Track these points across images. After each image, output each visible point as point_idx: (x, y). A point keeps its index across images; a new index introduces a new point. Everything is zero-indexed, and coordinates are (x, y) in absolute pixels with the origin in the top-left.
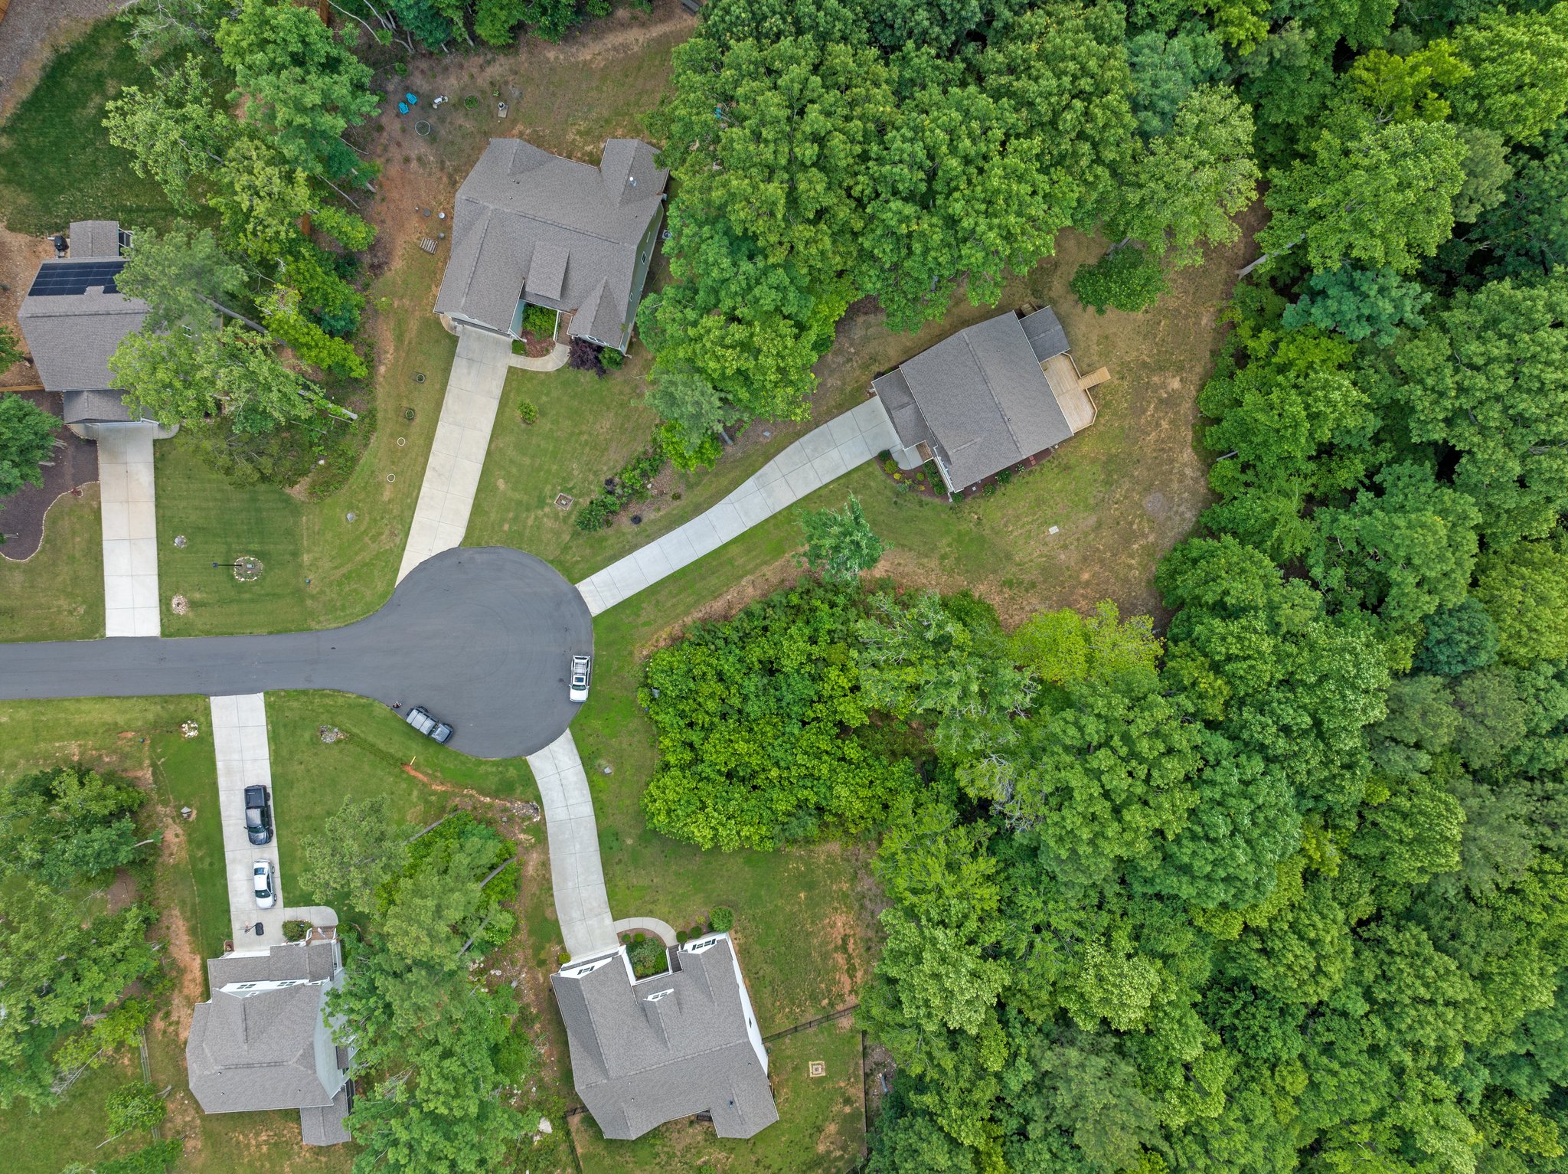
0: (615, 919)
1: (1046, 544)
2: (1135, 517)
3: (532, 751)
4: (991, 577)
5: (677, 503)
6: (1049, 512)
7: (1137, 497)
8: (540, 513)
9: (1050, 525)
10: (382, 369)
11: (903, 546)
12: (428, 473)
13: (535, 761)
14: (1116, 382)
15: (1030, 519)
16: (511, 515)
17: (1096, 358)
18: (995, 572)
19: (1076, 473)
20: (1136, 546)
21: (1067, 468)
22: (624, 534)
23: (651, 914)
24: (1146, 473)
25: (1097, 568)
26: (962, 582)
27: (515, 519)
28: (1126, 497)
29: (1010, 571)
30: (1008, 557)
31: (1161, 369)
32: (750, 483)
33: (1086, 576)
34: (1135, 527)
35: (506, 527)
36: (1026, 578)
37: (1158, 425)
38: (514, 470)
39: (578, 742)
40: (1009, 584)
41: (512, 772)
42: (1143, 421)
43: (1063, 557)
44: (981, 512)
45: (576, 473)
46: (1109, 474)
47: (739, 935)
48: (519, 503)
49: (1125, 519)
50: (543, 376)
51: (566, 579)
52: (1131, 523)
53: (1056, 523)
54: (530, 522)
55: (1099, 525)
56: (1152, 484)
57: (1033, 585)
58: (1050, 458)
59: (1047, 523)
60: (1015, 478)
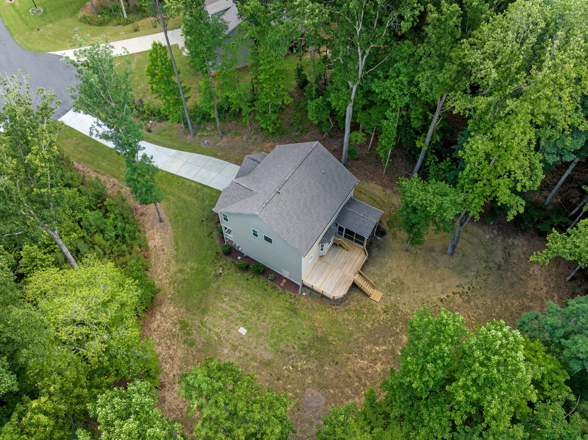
1: (228, 332)
2: (293, 390)
4: (183, 310)
5: (146, 132)
6: (254, 319)
7: (309, 381)
9: (244, 326)
10: (153, 18)
15: (241, 308)
18: (188, 310)
29: (194, 320)
36: (195, 335)
38: (127, 65)
40: (184, 325)
43: (226, 351)
46: (311, 347)
49: (285, 383)
53: (249, 329)
55: (267, 364)
56: (327, 387)
57: (192, 344)
58: (293, 295)
59: (244, 322)
60: (262, 279)
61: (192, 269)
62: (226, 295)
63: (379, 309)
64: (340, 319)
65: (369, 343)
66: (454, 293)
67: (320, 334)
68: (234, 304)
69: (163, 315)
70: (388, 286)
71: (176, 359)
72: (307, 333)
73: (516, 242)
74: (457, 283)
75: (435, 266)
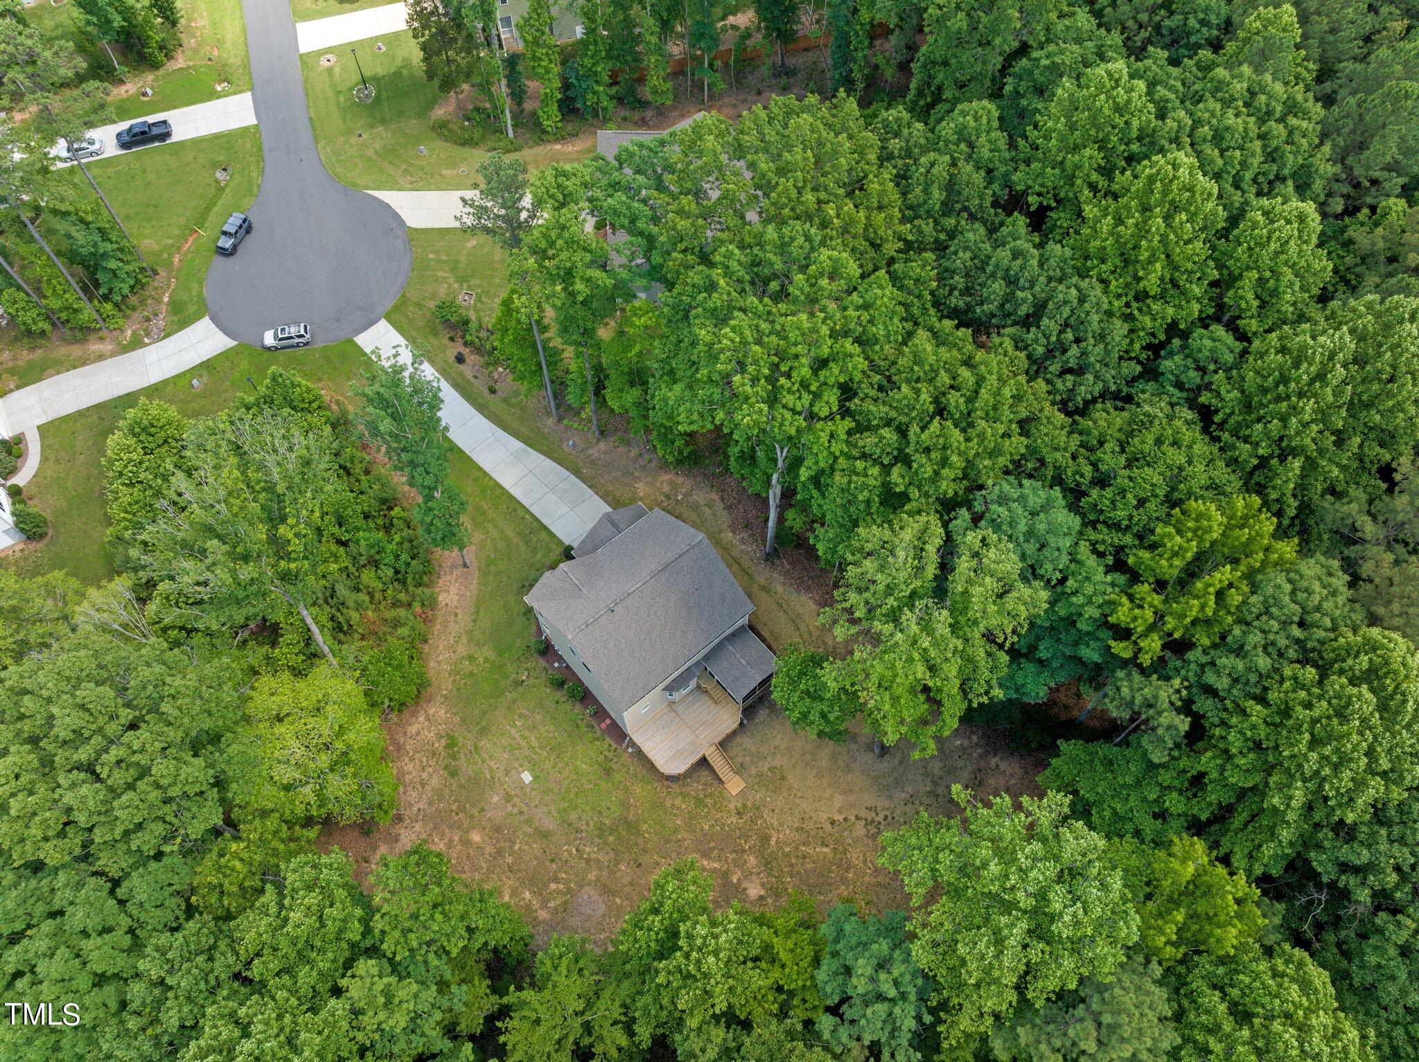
0: (38, 427)
1: (507, 772)
2: (567, 882)
3: (211, 319)
4: (457, 719)
5: (486, 392)
6: (548, 765)
7: (592, 877)
8: (451, 280)
9: (532, 771)
11: (478, 612)
13: (205, 324)
15: (534, 743)
16: (444, 258)
17: (753, 771)
18: (463, 721)
20: (527, 895)
21: (608, 772)
22: (442, 351)
25: (489, 849)
27: (440, 262)
28: (588, 861)
29: (466, 740)
30: (484, 731)
31: (767, 864)
32: (517, 444)
33: (476, 837)
34: (553, 886)
36: (462, 761)
38: (487, 250)
39: (225, 355)
40: (452, 743)
43: (495, 799)
44: (531, 681)
45: (496, 300)
46: (612, 831)
48: (457, 262)
49: (560, 869)
51: (388, 307)
52: (556, 880)
53: (535, 777)
54: (440, 274)
55: (544, 835)
56: (613, 893)
57: (454, 774)
58: (614, 746)
59: (533, 766)
60: (578, 708)
61: (486, 660)
62: (520, 716)
63: (732, 806)
64: (668, 804)
65: (697, 851)
66: (857, 818)
67: (631, 816)
68: (527, 733)
69: (428, 719)
70: (760, 775)
71: (428, 788)
72: (613, 808)
73: (1003, 766)
74: (870, 803)
75: (848, 765)
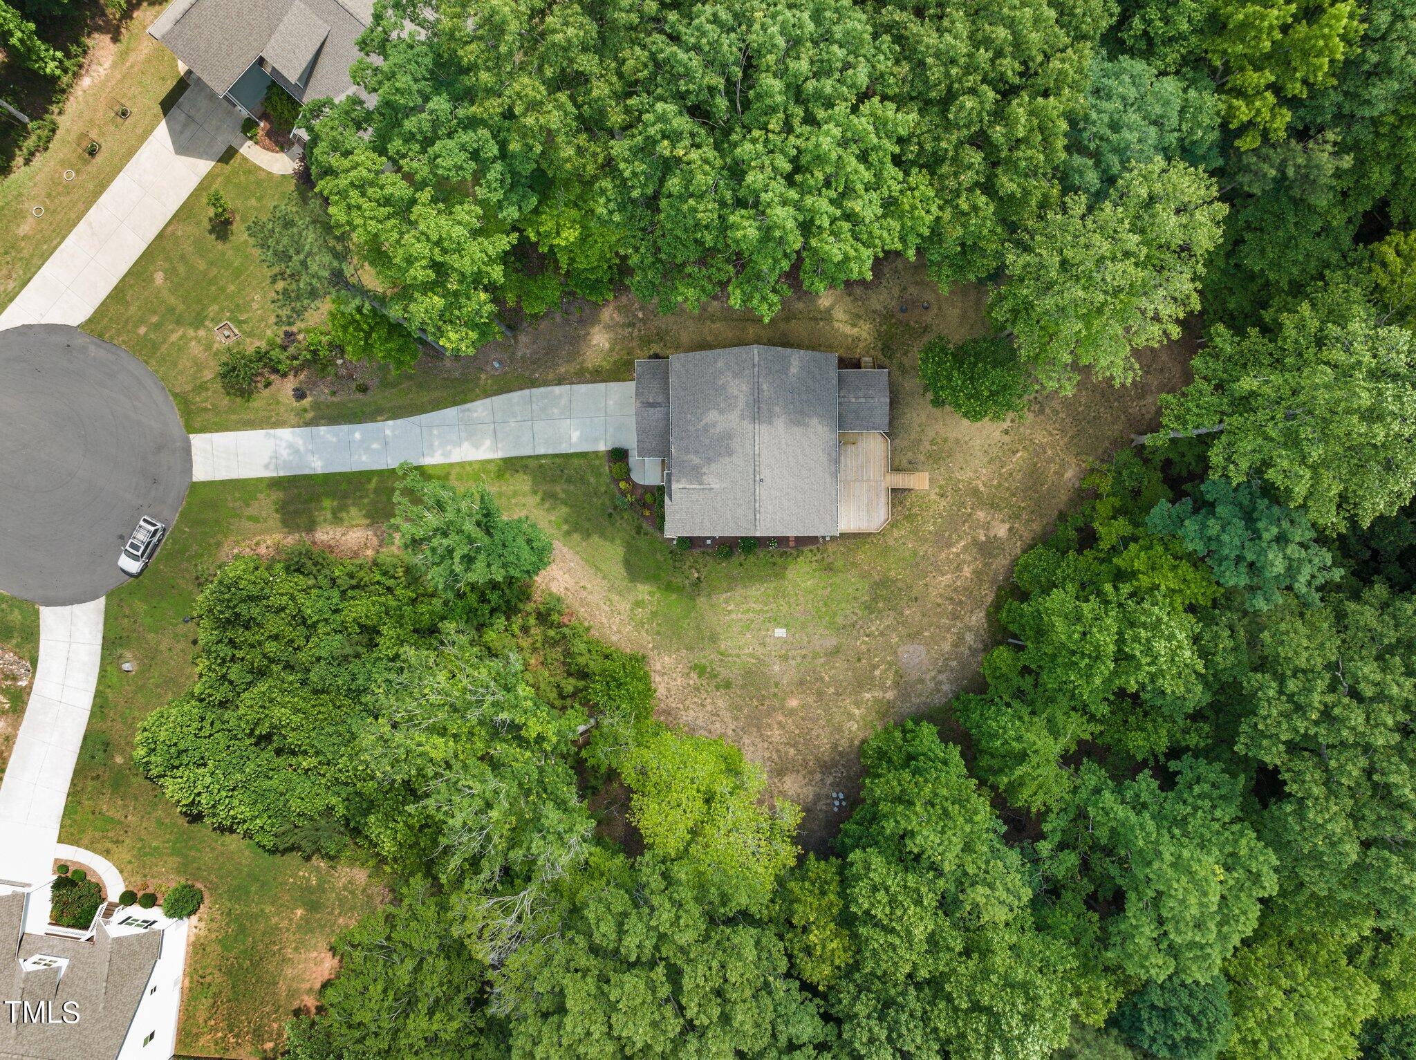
0: (60, 841)
1: (764, 645)
2: (883, 661)
3: (48, 605)
4: (683, 652)
5: (359, 396)
6: (784, 609)
7: (895, 640)
8: (191, 333)
9: (778, 625)
10: (86, 82)
11: (598, 568)
12: (82, 225)
13: (48, 616)
14: (933, 497)
15: (758, 607)
16: (155, 319)
17: (922, 458)
18: (690, 649)
19: (837, 580)
20: (868, 696)
21: (829, 568)
22: (278, 403)
23: (107, 854)
24: (918, 616)
25: (810, 700)
26: (646, 641)
27: (157, 327)
28: (882, 634)
29: (708, 657)
30: (713, 639)
31: (993, 506)
32: (451, 413)
33: (793, 703)
34: (877, 673)
35: (142, 330)
36: (723, 672)
37: (959, 568)
38: (182, 269)
39: (110, 617)
40: (701, 670)
41: (16, 616)
42: (943, 555)
43: (777, 668)
44: (704, 571)
45: (255, 306)
46: (875, 599)
47: (202, 925)
48: (171, 310)
49: (870, 658)
50: (263, 176)
51: (181, 422)
52: (875, 667)
53: (786, 626)
54: (174, 338)
55: (836, 652)
56: (919, 633)
57: (728, 685)
58: (815, 549)
59: (775, 621)
60: (761, 552)
61: (652, 594)
62: (726, 601)
65: (942, 549)
67: (877, 578)
70: (929, 456)
71: (722, 713)
